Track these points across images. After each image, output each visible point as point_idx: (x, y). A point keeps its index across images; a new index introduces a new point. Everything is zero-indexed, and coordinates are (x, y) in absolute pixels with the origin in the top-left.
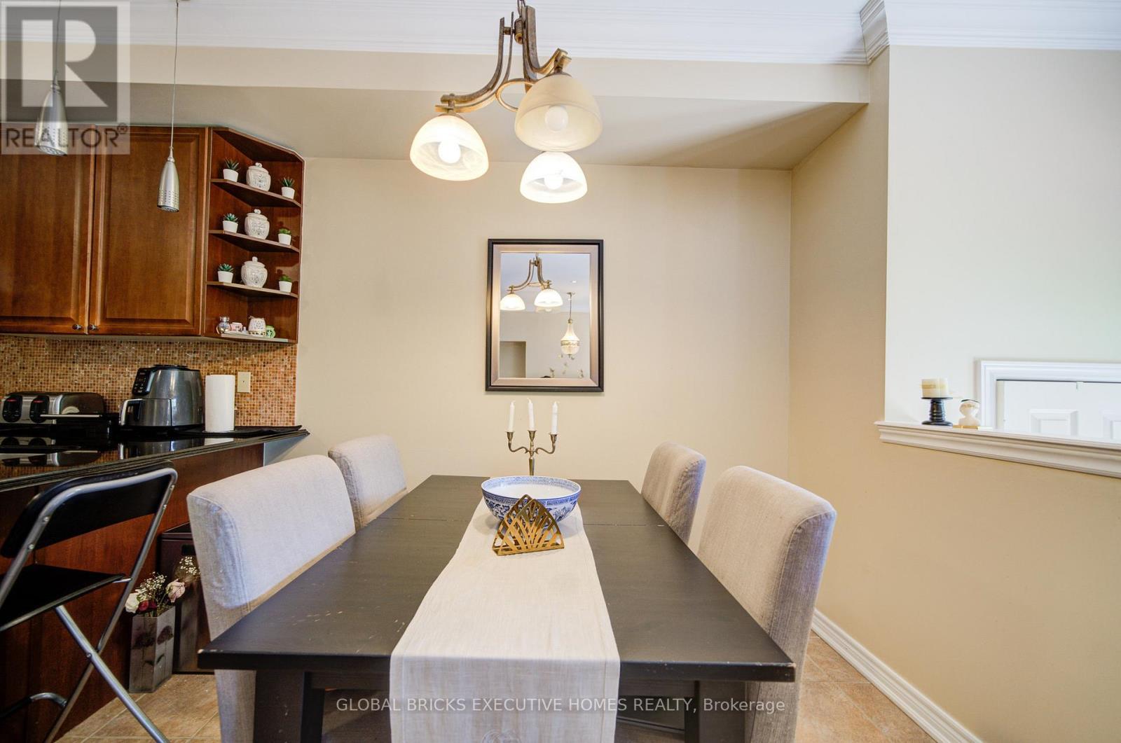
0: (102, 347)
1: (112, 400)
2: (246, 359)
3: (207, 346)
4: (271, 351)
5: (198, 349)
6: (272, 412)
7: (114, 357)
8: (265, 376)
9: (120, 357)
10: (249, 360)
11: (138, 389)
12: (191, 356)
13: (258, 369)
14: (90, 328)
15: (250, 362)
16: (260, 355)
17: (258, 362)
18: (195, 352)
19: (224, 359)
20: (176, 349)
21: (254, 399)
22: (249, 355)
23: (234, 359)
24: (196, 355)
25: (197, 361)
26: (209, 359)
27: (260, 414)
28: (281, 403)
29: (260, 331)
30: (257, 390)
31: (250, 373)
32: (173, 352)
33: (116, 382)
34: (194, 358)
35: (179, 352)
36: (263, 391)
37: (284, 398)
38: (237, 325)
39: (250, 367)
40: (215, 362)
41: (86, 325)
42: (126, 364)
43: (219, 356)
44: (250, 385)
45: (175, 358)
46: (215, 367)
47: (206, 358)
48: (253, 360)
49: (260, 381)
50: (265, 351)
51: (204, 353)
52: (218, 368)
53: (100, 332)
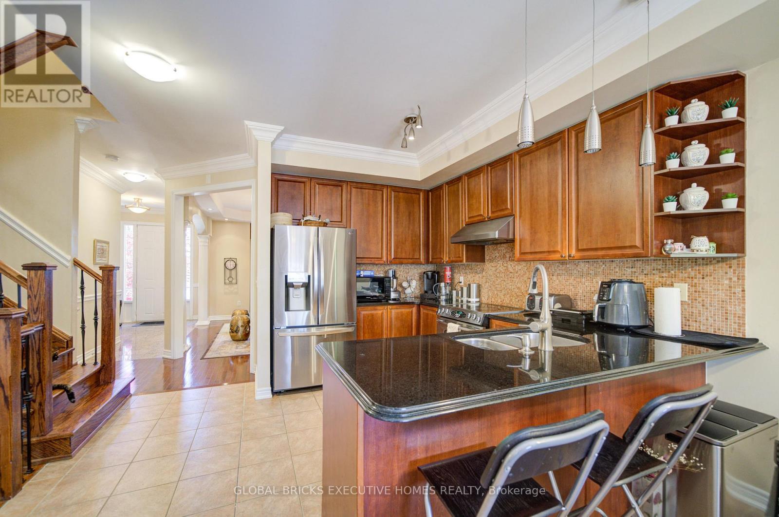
0: (568, 266)
1: (575, 299)
2: (682, 272)
3: (643, 263)
4: (711, 264)
5: (635, 265)
6: (715, 321)
7: (575, 271)
8: (705, 287)
9: (579, 272)
10: (686, 273)
11: (603, 295)
12: (629, 270)
13: (695, 281)
14: (570, 256)
15: (686, 275)
16: (697, 269)
17: (695, 275)
18: (632, 268)
19: (659, 272)
20: (617, 265)
21: (692, 307)
22: (685, 269)
23: (669, 272)
24: (633, 270)
25: (634, 274)
26: (645, 273)
27: (700, 322)
28: (726, 313)
29: (703, 248)
30: (696, 300)
31: (687, 284)
32: (615, 268)
33: (577, 288)
34: (632, 272)
35: (619, 268)
36: (703, 300)
37: (729, 308)
38: (679, 246)
39: (687, 279)
40: (650, 274)
41: (567, 254)
42: (583, 276)
43: (654, 270)
44: (687, 295)
45: (617, 272)
46: (651, 279)
47: (642, 272)
48: (689, 273)
49: (699, 292)
50: (703, 264)
51: (640, 267)
52: (654, 279)
53: (576, 258)
